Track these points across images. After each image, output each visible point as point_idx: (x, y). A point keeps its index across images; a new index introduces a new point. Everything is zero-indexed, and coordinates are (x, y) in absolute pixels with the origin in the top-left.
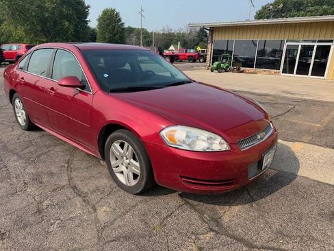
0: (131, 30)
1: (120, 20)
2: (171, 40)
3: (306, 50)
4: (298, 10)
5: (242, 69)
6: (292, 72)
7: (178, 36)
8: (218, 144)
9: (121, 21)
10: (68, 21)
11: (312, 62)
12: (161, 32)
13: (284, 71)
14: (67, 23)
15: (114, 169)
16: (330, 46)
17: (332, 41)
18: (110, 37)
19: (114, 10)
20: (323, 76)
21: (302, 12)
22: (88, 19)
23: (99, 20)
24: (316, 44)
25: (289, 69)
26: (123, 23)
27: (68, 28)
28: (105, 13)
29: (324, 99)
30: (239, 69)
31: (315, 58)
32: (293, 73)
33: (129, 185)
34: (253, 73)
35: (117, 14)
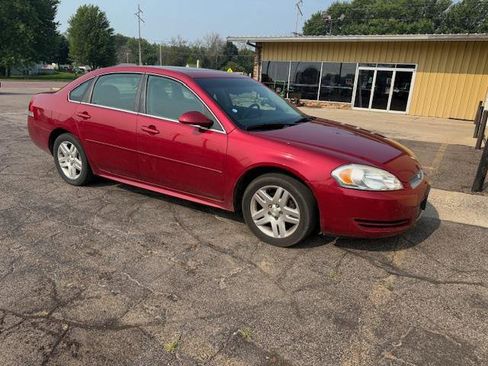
0: (122, 40)
1: (106, 24)
2: (186, 57)
3: (383, 77)
4: (359, 23)
5: (302, 101)
6: (366, 105)
7: (195, 52)
8: (392, 183)
9: (108, 25)
10: (23, 22)
11: (391, 92)
12: (170, 45)
13: (356, 105)
14: (22, 26)
15: (255, 222)
16: (411, 73)
17: (413, 67)
18: (92, 50)
19: (97, 8)
20: (405, 110)
21: (364, 26)
22: (55, 21)
23: (73, 22)
24: (395, 70)
25: (362, 102)
26: (112, 30)
27: (24, 33)
28: (82, 11)
29: (419, 139)
30: (298, 101)
31: (394, 88)
32: (367, 107)
33: (279, 237)
34: (317, 107)
35: (102, 15)
